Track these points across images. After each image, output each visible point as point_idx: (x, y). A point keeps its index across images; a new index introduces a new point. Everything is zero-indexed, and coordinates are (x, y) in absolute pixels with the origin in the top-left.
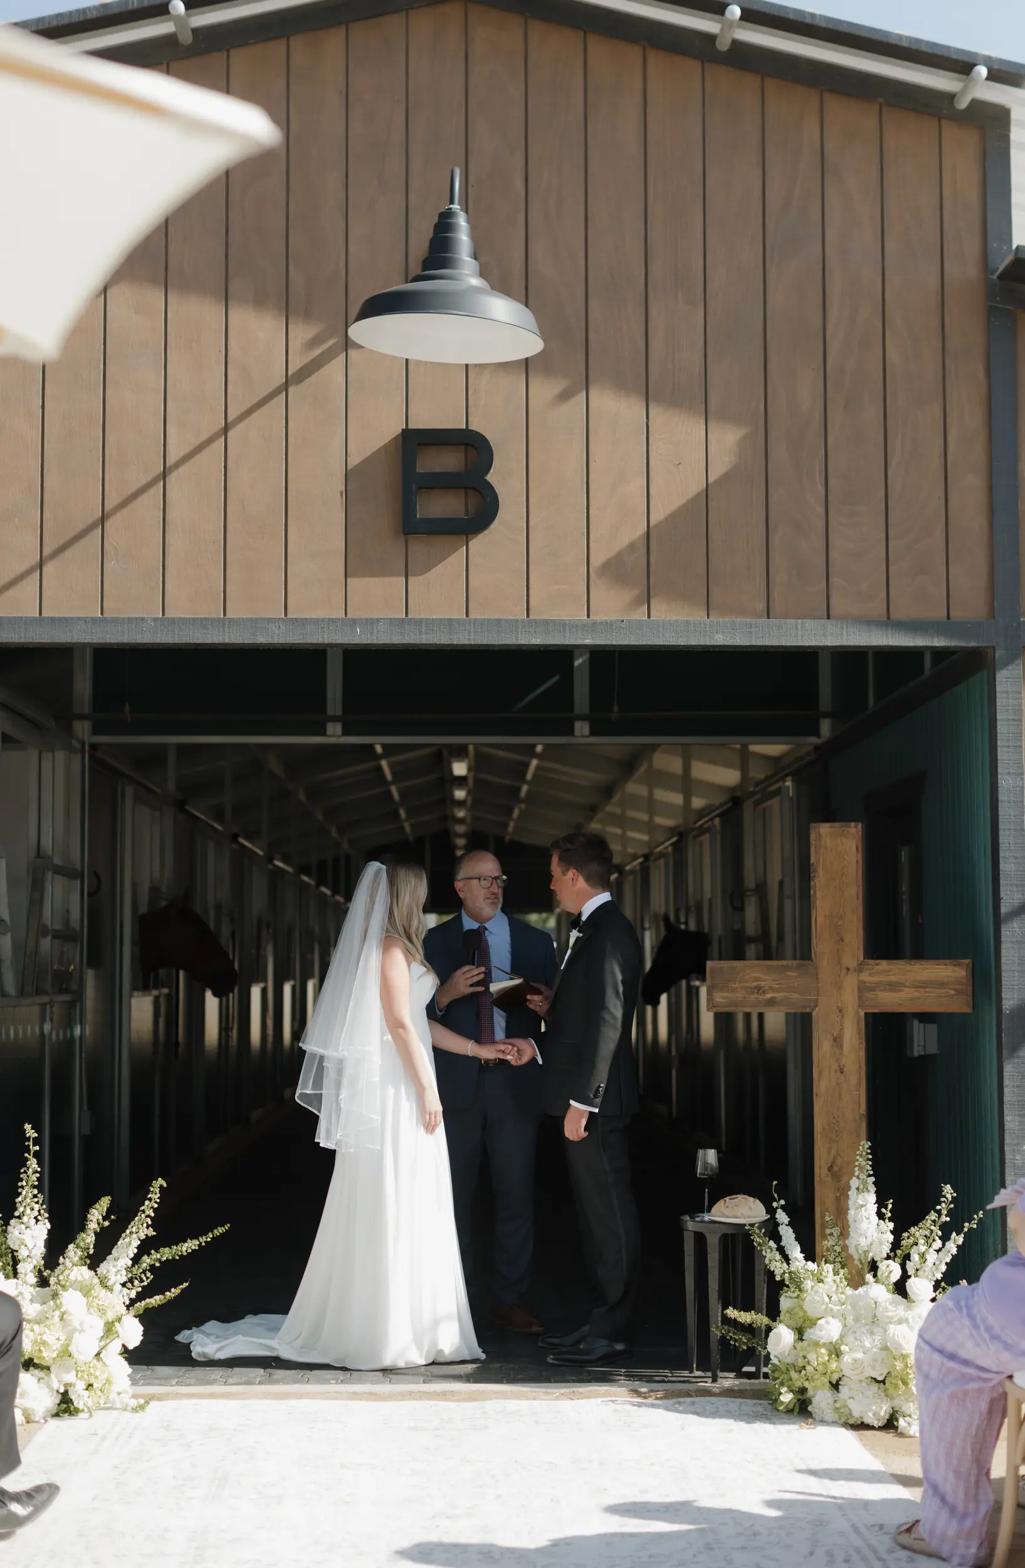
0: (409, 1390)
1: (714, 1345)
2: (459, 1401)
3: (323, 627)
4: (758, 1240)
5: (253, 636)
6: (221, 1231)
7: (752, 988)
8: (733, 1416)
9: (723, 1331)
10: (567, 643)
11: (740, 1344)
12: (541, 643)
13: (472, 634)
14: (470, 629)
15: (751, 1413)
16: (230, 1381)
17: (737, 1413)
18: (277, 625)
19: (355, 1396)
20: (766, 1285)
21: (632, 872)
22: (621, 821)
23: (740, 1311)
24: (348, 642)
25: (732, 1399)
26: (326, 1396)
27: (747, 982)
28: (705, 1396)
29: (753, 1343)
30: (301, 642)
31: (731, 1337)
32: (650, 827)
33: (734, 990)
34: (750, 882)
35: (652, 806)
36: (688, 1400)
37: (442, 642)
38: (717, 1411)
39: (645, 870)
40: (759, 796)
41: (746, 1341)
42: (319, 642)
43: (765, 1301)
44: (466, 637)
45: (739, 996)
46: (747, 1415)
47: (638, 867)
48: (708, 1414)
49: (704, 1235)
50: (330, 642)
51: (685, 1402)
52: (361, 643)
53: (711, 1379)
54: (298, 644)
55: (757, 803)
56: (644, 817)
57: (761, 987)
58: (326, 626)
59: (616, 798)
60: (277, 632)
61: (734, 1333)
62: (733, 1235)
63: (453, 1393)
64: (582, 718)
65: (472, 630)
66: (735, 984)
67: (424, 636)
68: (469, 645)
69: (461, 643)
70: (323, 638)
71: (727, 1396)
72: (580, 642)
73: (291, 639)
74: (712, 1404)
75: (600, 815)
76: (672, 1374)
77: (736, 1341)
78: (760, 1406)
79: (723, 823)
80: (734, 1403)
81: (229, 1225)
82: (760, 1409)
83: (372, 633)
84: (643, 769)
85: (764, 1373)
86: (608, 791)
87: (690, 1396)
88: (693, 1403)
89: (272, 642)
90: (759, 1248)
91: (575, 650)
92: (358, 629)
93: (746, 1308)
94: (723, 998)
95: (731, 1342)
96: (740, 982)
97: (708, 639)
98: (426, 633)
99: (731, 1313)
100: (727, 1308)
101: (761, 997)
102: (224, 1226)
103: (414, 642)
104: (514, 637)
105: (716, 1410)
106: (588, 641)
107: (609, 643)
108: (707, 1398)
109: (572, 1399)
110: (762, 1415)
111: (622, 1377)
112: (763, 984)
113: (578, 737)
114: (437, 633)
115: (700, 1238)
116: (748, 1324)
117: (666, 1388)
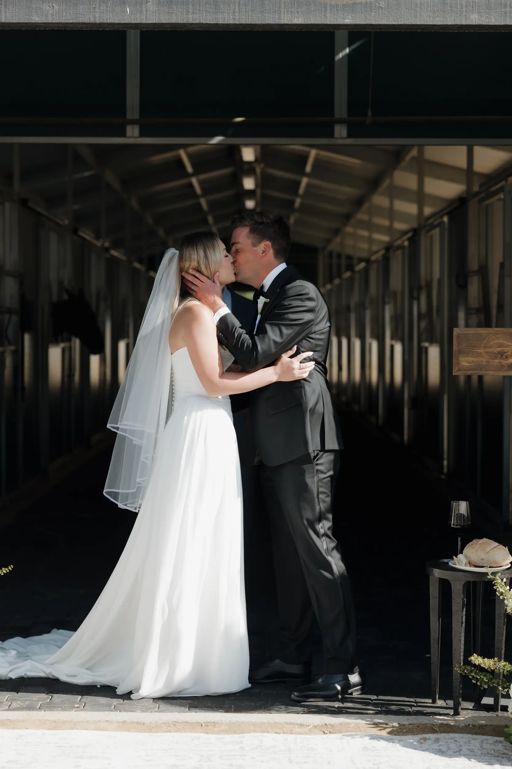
0: (175, 720)
1: (457, 682)
2: (219, 733)
3: (95, 8)
4: (501, 590)
5: (29, 15)
6: (5, 572)
7: (496, 354)
8: (476, 756)
9: (465, 671)
10: (328, 22)
11: (481, 683)
12: (303, 23)
13: (237, 14)
14: (235, 8)
15: (492, 752)
16: (14, 705)
17: (479, 752)
18: (51, 4)
19: (124, 726)
20: (505, 627)
21: (376, 261)
22: (370, 226)
23: (484, 658)
24: (118, 22)
25: (475, 736)
26: (98, 726)
27: (490, 347)
28: (448, 732)
29: (494, 683)
30: (74, 21)
31: (473, 677)
32: (390, 230)
33: (479, 355)
34: (473, 264)
35: (392, 214)
36: (433, 736)
37: (208, 22)
38: (461, 750)
39: (386, 259)
40: (483, 195)
41: (487, 681)
42: (91, 22)
43: (504, 642)
44: (231, 17)
45: (484, 360)
46: (488, 753)
47: (381, 259)
48: (452, 753)
49: (449, 582)
50: (101, 21)
51: (430, 739)
52: (130, 22)
53: (453, 710)
54: (71, 23)
55: (481, 201)
56: (386, 223)
57: (505, 353)
58: (98, 6)
59: (366, 206)
60: (51, 12)
61: (476, 673)
62: (475, 583)
63: (214, 724)
64: (341, 122)
65: (237, 10)
66: (480, 349)
67: (191, 16)
68: (234, 24)
69: (226, 23)
70: (95, 17)
71: (469, 733)
72: (340, 22)
73: (64, 18)
74: (456, 741)
75: (353, 221)
76: (416, 702)
77: (477, 680)
78: (500, 745)
79: (450, 220)
80: (476, 741)
81: (12, 566)
82: (500, 747)
83: (141, 12)
84: (387, 182)
85: (501, 706)
86: (359, 203)
87: (434, 731)
88: (437, 740)
89: (47, 22)
90: (501, 597)
91: (336, 31)
92: (128, 9)
93: (490, 656)
94: (469, 362)
95: (473, 681)
96: (485, 347)
97: (464, 19)
98: (193, 13)
99: (476, 659)
100: (471, 655)
101: (504, 362)
102: (8, 567)
103: (182, 22)
104: (277, 17)
105: (459, 748)
106: (348, 21)
107: (368, 22)
108: (450, 734)
109: (325, 733)
110: (504, 754)
111: (371, 707)
112: (506, 349)
113: (337, 138)
114: (203, 13)
115: (445, 585)
116: (492, 670)
117: (411, 722)
